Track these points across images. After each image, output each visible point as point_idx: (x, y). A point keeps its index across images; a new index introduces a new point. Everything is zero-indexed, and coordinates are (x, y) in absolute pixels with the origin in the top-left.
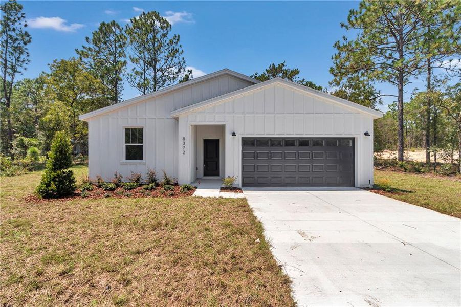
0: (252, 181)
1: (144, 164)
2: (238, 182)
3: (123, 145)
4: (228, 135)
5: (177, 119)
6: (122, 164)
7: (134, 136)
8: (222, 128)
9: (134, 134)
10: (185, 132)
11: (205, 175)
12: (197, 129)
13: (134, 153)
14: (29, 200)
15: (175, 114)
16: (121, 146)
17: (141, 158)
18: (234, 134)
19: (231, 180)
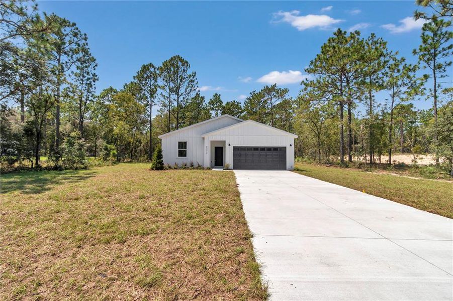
0: (237, 166)
1: (187, 159)
2: (231, 166)
3: (177, 150)
4: (227, 146)
5: (204, 138)
6: (177, 158)
7: (182, 145)
8: (225, 142)
9: (182, 144)
10: (207, 144)
11: (215, 165)
12: (212, 142)
13: (182, 154)
14: (149, 170)
15: (203, 136)
16: (176, 150)
17: (186, 156)
18: (229, 145)
19: (228, 166)
